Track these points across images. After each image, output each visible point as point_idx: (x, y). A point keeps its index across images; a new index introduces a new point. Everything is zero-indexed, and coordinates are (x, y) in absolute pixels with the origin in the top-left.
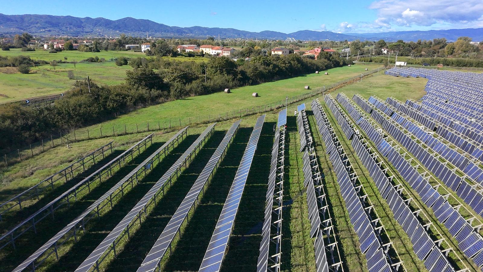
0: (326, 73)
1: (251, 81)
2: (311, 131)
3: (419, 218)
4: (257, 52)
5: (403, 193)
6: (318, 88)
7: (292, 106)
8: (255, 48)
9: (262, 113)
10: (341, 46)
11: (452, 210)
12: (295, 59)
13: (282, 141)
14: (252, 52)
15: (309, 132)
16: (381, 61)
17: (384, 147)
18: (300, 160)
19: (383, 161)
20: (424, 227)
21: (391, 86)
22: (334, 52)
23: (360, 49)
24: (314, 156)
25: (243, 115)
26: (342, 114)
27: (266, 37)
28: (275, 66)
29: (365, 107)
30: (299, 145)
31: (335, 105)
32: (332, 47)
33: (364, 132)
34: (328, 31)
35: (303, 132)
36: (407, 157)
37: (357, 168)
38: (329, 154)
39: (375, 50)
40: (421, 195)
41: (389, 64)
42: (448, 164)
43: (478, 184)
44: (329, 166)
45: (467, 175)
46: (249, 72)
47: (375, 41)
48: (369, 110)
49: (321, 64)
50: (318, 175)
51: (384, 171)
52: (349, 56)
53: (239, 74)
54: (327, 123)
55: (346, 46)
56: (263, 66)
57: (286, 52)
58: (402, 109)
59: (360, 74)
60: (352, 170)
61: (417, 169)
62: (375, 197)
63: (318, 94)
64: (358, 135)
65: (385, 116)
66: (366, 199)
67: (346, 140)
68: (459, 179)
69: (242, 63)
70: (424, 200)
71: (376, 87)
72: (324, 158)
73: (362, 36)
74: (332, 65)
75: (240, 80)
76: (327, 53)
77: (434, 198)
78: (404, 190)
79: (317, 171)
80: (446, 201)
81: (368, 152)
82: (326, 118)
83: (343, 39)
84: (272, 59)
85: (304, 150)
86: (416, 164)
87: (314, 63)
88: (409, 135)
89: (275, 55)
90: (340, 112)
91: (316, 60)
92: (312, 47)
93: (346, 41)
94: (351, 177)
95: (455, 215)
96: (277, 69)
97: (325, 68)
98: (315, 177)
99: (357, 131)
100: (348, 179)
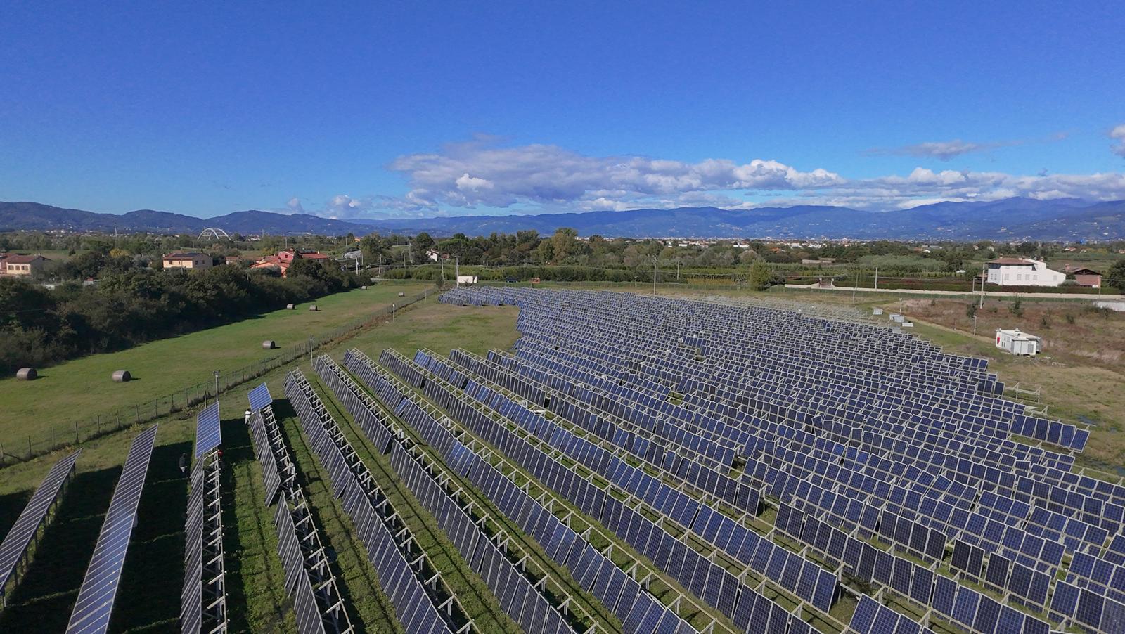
0: (313, 307)
1: (104, 342)
2: (289, 449)
3: (548, 595)
4: (119, 264)
5: (511, 549)
6: (297, 343)
7: (234, 394)
8: (112, 253)
9: (145, 422)
10: (341, 247)
11: (599, 558)
12: (230, 278)
13: (213, 487)
14: (103, 264)
15: (284, 453)
16: (429, 277)
17: (459, 456)
18: (268, 528)
19: (461, 489)
20: (559, 611)
21: (455, 326)
22: (326, 261)
23: (382, 252)
24: (305, 510)
25: (84, 437)
26: (360, 398)
27: (145, 226)
28: (175, 298)
29: (408, 375)
30: (263, 488)
31: (342, 379)
32: (321, 249)
33: (413, 432)
34: (306, 213)
35: (269, 455)
36: (507, 470)
37: (411, 517)
38: (341, 496)
39: (413, 253)
40: (544, 544)
41: (445, 281)
42: (579, 469)
43: (631, 495)
44: (343, 527)
45: (612, 483)
46: (96, 316)
47: (411, 235)
48: (418, 382)
49: (298, 288)
50: (319, 555)
51: (466, 511)
52: (361, 267)
53: (65, 324)
54: (328, 423)
55: (351, 245)
56: (140, 300)
57: (203, 262)
58: (482, 370)
59: (389, 305)
60: (398, 523)
61: (527, 490)
62: (457, 572)
63: (299, 357)
64: (403, 440)
65: (452, 389)
66: (439, 583)
67: (377, 455)
68: (601, 493)
69: (73, 294)
70: (550, 553)
71: (426, 331)
72: (330, 509)
73: (385, 225)
74: (326, 288)
75: (68, 340)
76: (310, 261)
77: (567, 543)
78: (510, 541)
79: (316, 547)
80: (588, 543)
81: (429, 474)
82: (325, 412)
83: (344, 233)
84: (166, 280)
85: (276, 500)
86: (524, 481)
87: (280, 287)
88: (503, 422)
89: (174, 269)
90: (356, 393)
91: (284, 279)
92: (272, 249)
93: (350, 235)
94: (398, 541)
95: (608, 566)
96: (183, 304)
97: (308, 296)
98: (313, 562)
99: (399, 432)
100: (392, 548)
